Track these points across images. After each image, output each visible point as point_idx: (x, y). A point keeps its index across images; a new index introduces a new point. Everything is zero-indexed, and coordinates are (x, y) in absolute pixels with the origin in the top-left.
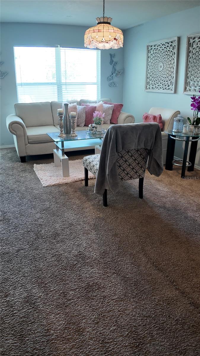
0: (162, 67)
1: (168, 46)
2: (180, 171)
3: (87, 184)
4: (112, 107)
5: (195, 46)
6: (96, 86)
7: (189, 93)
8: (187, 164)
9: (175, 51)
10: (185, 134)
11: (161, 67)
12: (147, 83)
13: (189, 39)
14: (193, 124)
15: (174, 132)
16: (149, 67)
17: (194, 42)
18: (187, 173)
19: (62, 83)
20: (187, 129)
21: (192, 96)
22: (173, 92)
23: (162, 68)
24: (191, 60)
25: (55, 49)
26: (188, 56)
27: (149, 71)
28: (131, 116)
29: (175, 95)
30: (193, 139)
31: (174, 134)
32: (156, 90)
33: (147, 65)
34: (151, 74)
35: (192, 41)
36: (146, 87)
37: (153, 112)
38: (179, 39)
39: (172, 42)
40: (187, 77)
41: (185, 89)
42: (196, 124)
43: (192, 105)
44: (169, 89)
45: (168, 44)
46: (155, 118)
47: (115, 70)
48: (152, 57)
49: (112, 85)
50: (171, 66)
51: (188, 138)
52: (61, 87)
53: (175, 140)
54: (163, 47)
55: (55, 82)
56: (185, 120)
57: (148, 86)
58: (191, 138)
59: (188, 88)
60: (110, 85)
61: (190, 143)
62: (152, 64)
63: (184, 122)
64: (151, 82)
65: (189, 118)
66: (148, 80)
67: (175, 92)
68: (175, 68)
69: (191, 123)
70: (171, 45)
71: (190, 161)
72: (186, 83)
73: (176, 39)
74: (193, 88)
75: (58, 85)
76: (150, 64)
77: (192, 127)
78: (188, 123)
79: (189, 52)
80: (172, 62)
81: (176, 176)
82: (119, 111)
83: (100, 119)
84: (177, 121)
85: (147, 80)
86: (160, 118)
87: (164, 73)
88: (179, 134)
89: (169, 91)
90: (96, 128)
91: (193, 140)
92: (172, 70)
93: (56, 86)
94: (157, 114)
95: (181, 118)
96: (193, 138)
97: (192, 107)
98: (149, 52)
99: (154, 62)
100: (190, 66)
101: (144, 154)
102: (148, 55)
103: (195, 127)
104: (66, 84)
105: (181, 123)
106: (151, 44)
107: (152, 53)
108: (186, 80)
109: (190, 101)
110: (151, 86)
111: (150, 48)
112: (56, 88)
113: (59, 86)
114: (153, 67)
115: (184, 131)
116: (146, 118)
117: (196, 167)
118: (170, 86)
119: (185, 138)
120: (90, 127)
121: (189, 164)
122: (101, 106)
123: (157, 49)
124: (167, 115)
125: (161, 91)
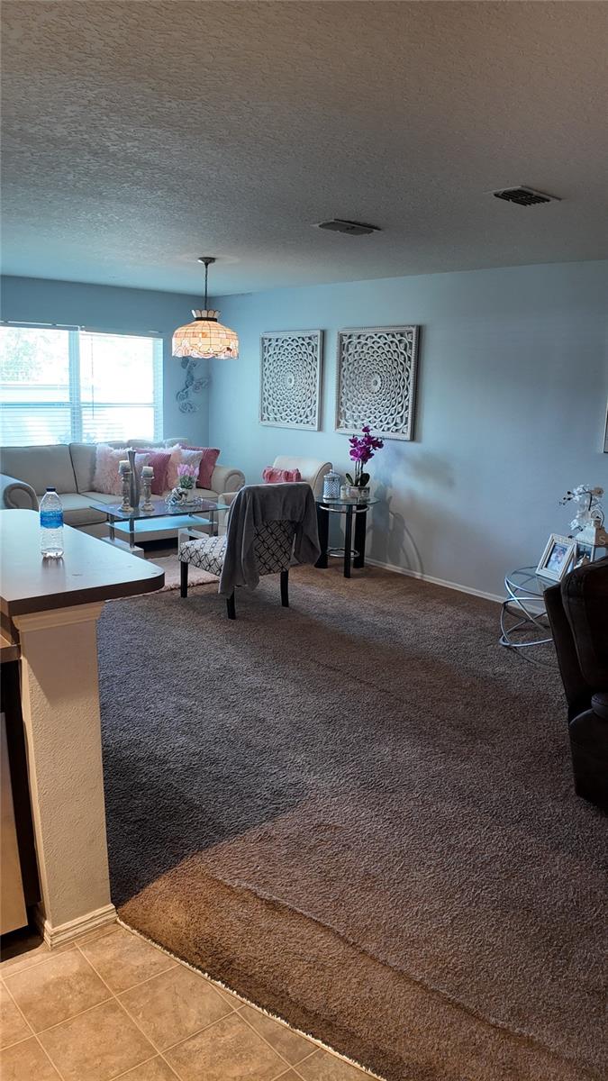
0: (293, 380)
1: (302, 344)
2: (343, 569)
3: (184, 594)
4: (199, 455)
5: (351, 351)
6: (151, 411)
7: (344, 430)
8: (352, 554)
9: (318, 354)
10: (345, 500)
11: (291, 382)
12: (264, 409)
13: (341, 337)
14: (356, 485)
15: (327, 499)
16: (265, 378)
17: (350, 343)
18: (353, 570)
19: (83, 403)
20: (347, 494)
21: (352, 438)
22: (316, 428)
23: (293, 383)
24: (345, 373)
25: (70, 334)
26: (340, 366)
27: (268, 387)
28: (239, 473)
29: (320, 433)
30: (358, 509)
31: (325, 501)
32: (283, 424)
33: (263, 374)
34: (271, 392)
35: (346, 341)
36: (262, 416)
37: (283, 464)
38: (324, 333)
39: (310, 338)
40: (339, 404)
41: (338, 423)
42: (361, 485)
43: (352, 453)
44: (308, 422)
45: (304, 340)
46: (288, 476)
47: (192, 379)
48: (271, 361)
49: (186, 409)
50: (310, 381)
51: (350, 507)
52: (81, 412)
53: (327, 512)
54: (295, 344)
55: (67, 400)
56: (341, 479)
57: (266, 415)
58: (354, 508)
59: (342, 421)
60: (183, 409)
61: (354, 516)
62: (273, 374)
63: (342, 482)
64: (271, 407)
65: (348, 475)
66: (266, 404)
67: (320, 428)
68: (317, 385)
69: (352, 482)
70: (309, 344)
71: (356, 548)
72: (340, 414)
73: (319, 333)
74: (351, 422)
75: (74, 409)
76: (268, 372)
77: (355, 490)
78: (348, 484)
79: (341, 360)
80: (312, 374)
81: (336, 575)
82: (213, 464)
83: (190, 479)
84: (329, 480)
85: (262, 403)
86: (298, 475)
87: (297, 393)
88: (335, 502)
89: (308, 426)
90: (186, 495)
91: (359, 511)
92: (312, 389)
93: (69, 410)
94: (291, 468)
95: (336, 476)
96: (359, 507)
97: (352, 457)
98: (264, 349)
99: (276, 371)
100: (344, 383)
101: (289, 531)
102: (263, 355)
103: (359, 489)
104: (93, 405)
105: (336, 484)
106: (268, 336)
107: (272, 352)
108: (338, 409)
109: (349, 447)
110: (272, 415)
111: (267, 343)
112: (69, 414)
113: (76, 409)
114: (274, 380)
115: (342, 497)
116: (271, 476)
117: (367, 560)
118: (310, 418)
119: (344, 508)
120: (175, 494)
121: (355, 553)
122: (178, 452)
123: (282, 346)
124: (309, 470)
125: (293, 425)
